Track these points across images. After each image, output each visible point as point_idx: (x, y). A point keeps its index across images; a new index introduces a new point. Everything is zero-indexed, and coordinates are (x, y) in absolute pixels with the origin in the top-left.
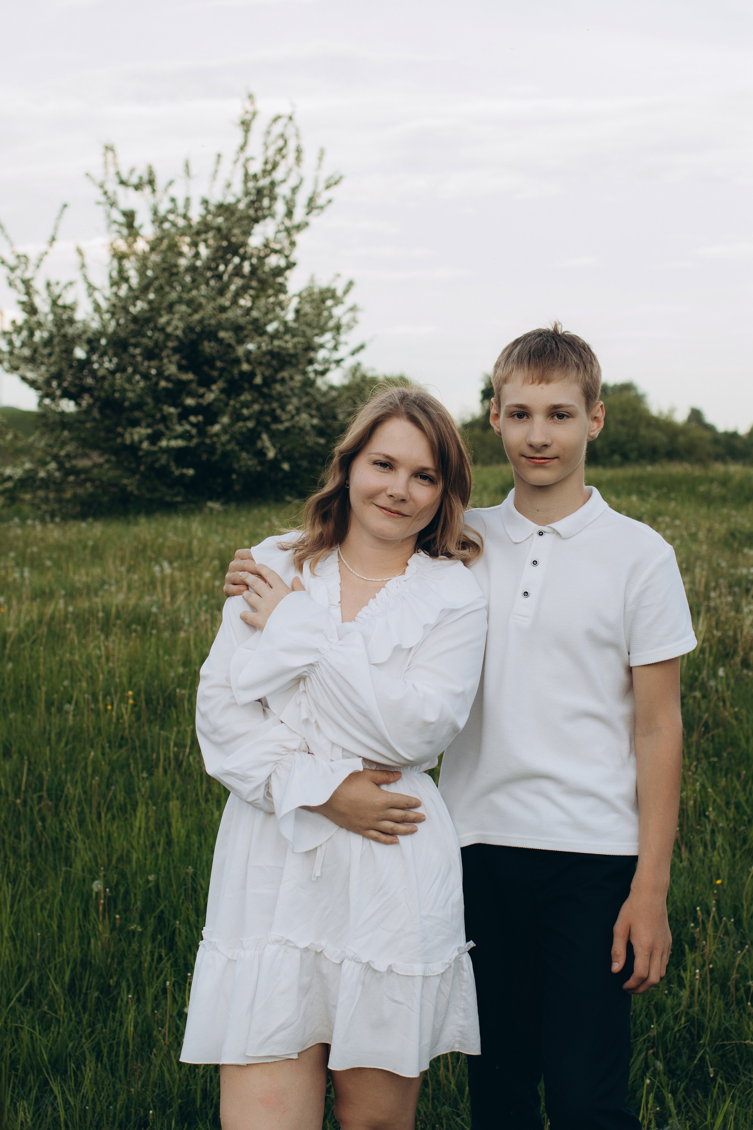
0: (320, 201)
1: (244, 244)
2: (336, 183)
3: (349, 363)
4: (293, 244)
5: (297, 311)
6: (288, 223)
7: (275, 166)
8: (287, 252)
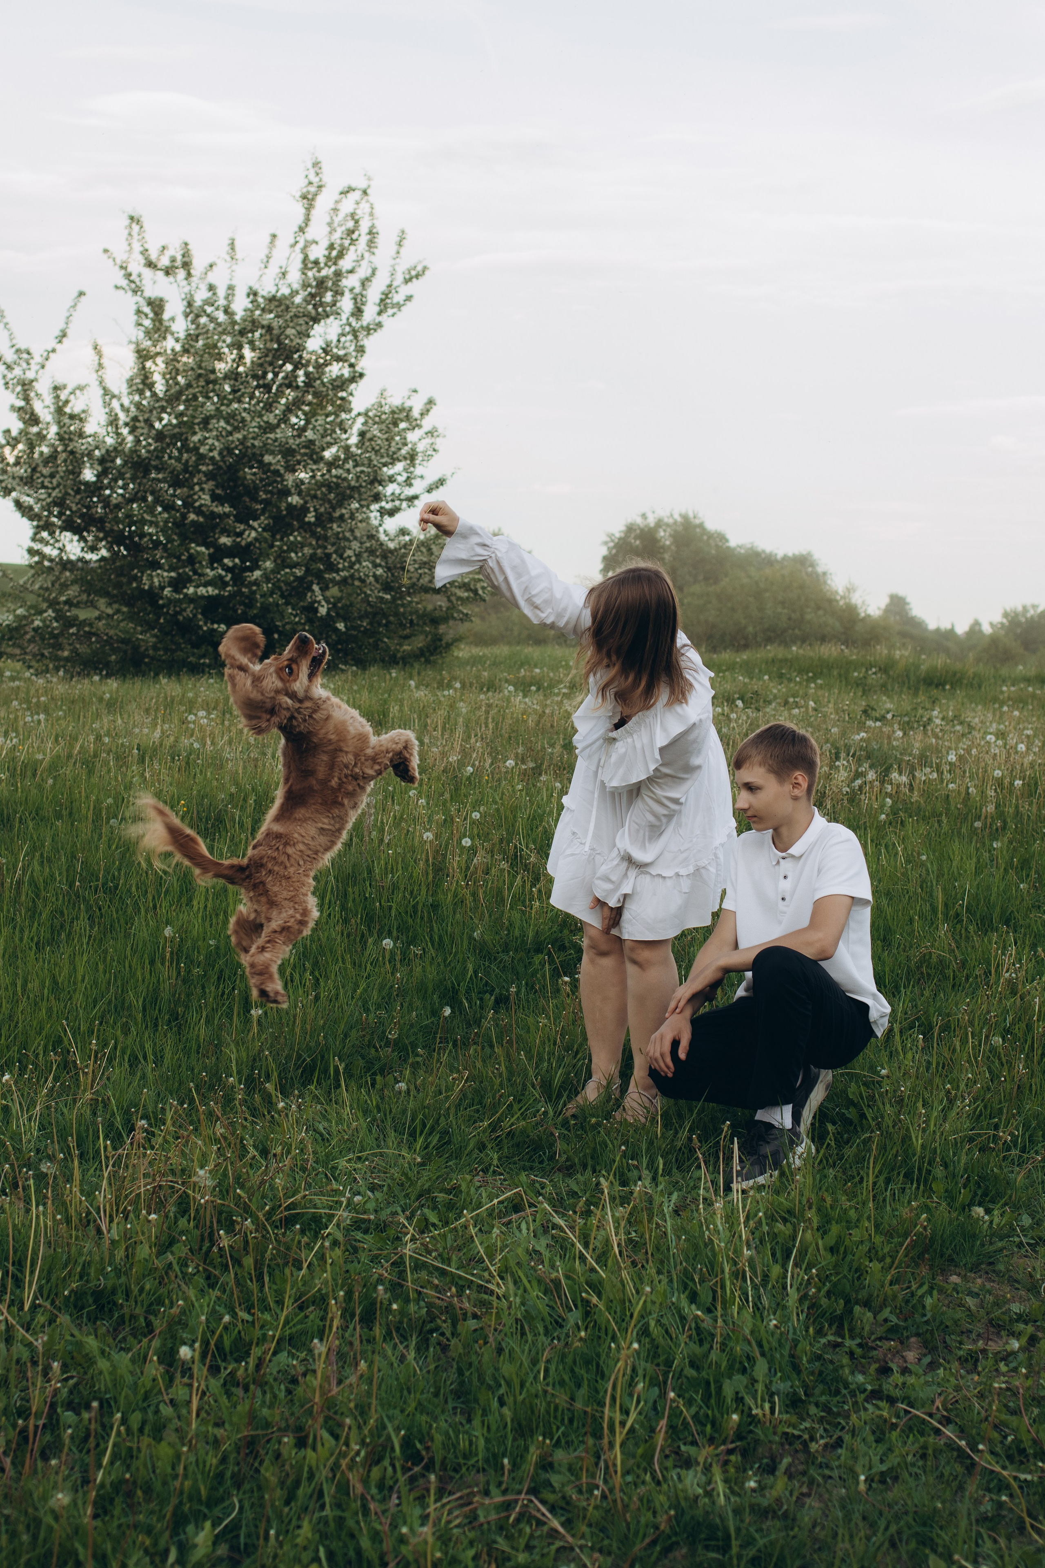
0: (397, 298)
1: (300, 348)
2: (417, 276)
4: (361, 350)
5: (362, 434)
6: (355, 324)
7: (342, 252)
8: (352, 360)
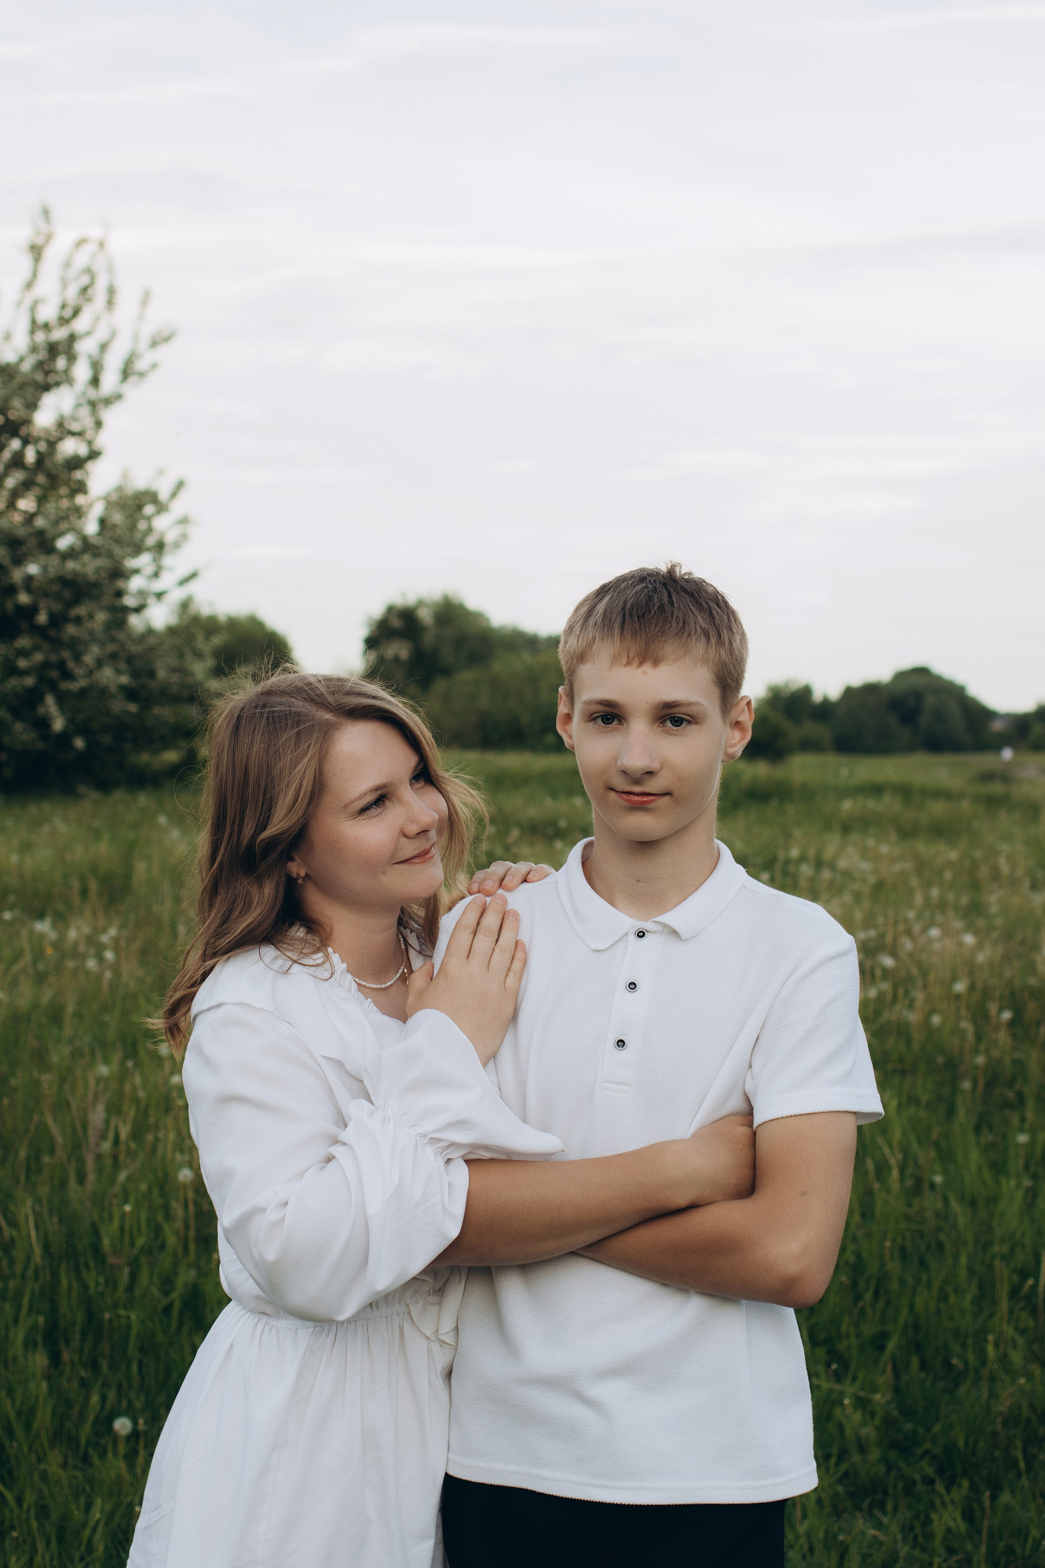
0: (141, 365)
1: (27, 422)
2: (165, 340)
3: (176, 595)
4: (99, 424)
5: (102, 522)
6: (92, 394)
7: (76, 312)
8: (89, 434)
